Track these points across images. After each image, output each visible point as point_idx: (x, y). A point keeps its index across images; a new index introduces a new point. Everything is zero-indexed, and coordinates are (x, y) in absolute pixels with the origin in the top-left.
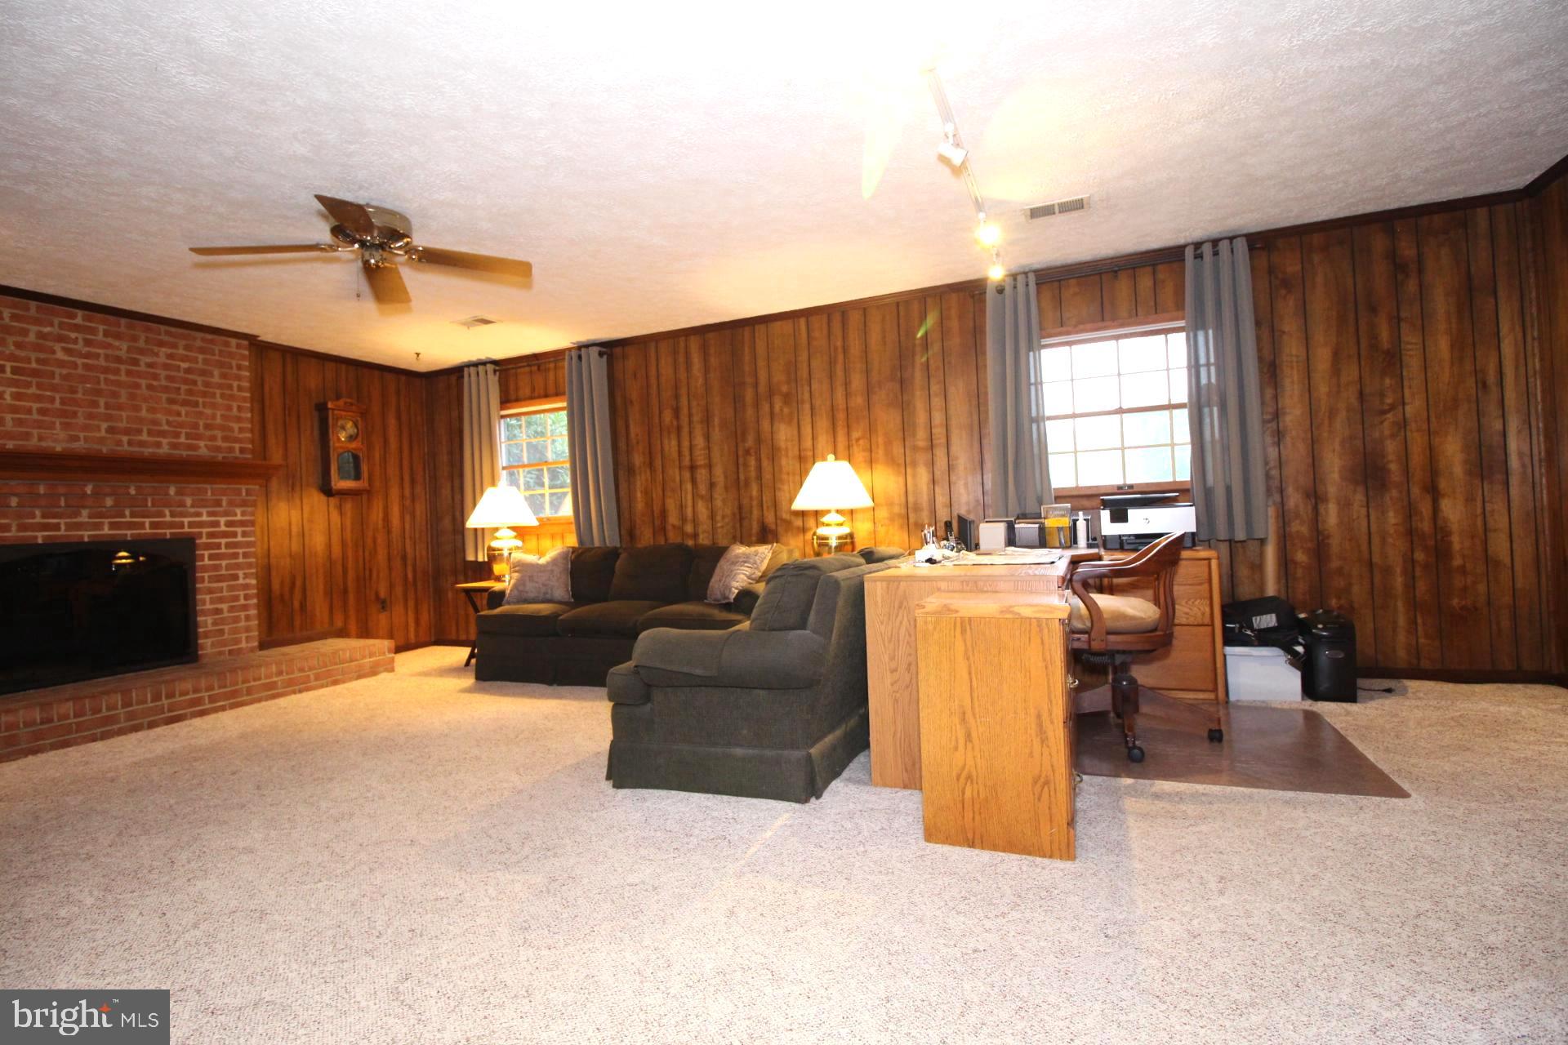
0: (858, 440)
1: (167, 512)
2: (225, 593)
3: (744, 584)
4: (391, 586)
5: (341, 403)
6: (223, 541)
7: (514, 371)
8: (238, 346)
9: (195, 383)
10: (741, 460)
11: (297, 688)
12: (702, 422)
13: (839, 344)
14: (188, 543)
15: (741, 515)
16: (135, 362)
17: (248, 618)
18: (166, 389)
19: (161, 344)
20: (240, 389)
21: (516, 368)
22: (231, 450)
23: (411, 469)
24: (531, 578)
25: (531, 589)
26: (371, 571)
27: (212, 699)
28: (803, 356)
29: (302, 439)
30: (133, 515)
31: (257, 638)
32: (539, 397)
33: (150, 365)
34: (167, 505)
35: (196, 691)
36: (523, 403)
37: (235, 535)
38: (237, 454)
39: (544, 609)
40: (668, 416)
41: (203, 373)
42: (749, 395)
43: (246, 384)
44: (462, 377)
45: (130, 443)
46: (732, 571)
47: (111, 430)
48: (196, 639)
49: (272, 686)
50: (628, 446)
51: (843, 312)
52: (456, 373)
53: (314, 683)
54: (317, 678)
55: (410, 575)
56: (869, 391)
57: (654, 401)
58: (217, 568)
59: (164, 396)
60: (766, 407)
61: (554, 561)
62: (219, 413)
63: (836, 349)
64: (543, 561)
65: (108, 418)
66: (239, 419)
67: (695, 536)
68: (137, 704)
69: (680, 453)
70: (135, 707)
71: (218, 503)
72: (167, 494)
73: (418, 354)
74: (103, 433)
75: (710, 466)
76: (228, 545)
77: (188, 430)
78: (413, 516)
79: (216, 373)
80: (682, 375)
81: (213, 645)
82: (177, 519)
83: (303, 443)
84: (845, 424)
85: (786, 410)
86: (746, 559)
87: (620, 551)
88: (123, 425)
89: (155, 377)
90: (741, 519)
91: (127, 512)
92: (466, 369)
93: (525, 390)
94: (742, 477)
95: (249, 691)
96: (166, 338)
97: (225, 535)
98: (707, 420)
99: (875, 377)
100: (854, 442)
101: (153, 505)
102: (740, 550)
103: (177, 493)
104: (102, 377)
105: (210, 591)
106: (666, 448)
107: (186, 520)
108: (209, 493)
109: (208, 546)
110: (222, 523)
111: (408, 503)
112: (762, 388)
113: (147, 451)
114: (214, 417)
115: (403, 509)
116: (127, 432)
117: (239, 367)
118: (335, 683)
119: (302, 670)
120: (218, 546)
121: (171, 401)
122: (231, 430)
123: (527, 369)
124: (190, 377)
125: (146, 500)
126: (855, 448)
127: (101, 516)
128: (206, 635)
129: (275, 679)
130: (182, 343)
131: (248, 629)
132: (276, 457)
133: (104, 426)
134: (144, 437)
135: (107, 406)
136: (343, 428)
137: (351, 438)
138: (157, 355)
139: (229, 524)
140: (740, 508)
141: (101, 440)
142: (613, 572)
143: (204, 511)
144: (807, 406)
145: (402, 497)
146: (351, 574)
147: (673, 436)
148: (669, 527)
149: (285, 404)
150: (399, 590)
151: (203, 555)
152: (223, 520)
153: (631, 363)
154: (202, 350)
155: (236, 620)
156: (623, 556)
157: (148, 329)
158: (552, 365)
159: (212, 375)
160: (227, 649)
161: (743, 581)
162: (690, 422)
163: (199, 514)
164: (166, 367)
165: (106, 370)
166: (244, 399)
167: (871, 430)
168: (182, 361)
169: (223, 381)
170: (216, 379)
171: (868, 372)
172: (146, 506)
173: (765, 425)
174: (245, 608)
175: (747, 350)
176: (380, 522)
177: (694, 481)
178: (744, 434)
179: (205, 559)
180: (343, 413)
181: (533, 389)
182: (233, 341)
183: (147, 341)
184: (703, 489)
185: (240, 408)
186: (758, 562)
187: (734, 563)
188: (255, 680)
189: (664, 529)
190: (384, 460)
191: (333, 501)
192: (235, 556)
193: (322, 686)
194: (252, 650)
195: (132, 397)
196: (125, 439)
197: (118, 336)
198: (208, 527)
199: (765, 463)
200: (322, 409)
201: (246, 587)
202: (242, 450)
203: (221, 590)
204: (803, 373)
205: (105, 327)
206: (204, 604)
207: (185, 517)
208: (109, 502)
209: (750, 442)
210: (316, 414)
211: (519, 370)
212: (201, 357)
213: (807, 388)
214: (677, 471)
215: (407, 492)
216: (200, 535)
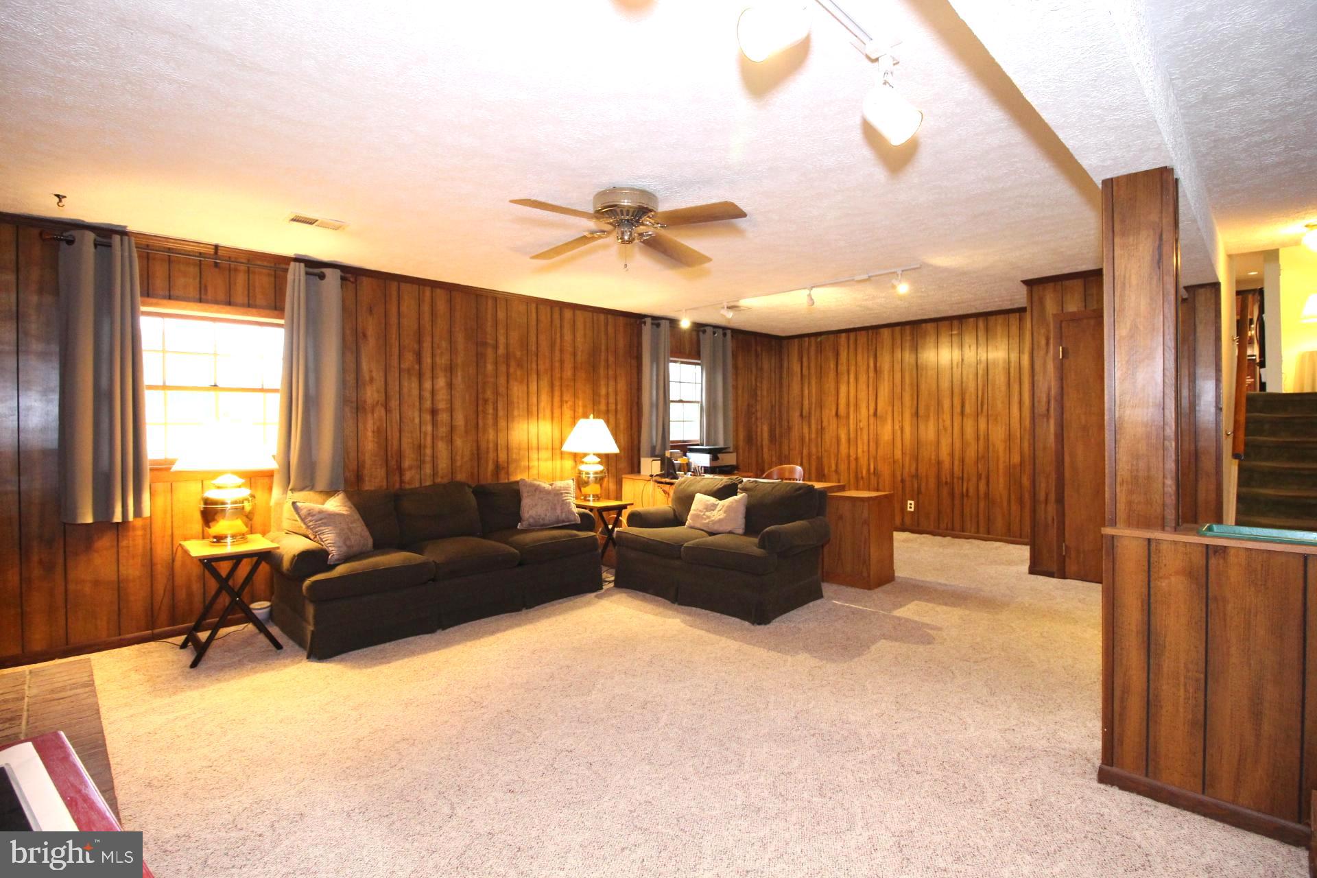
10: (480, 408)
12: (445, 370)
15: (478, 456)
40: (409, 360)
42: (490, 354)
51: (561, 308)
56: (575, 369)
57: (394, 341)
60: (503, 368)
63: (556, 331)
67: (433, 475)
69: (421, 397)
75: (451, 410)
84: (560, 389)
85: (519, 373)
90: (479, 459)
94: (481, 423)
98: (450, 370)
100: (565, 403)
106: (405, 390)
112: (501, 351)
140: (478, 448)
144: (534, 371)
147: (415, 380)
148: (405, 468)
162: (433, 368)
167: (576, 395)
171: (575, 354)
173: (502, 382)
175: (490, 315)
177: (434, 423)
178: (484, 387)
184: (443, 431)
189: (400, 470)
199: (501, 412)
204: (533, 346)
209: (489, 393)
213: (534, 358)
214: (417, 414)
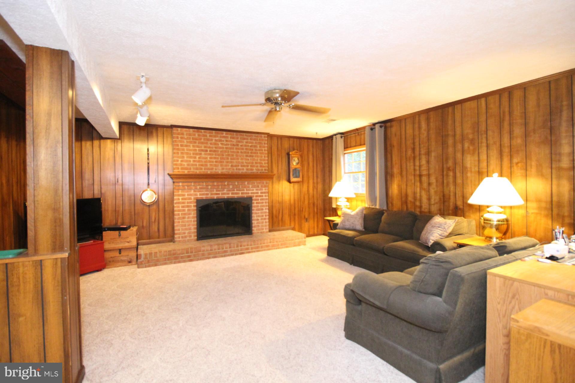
0: (517, 164)
1: (245, 189)
2: (260, 214)
3: (437, 238)
4: (309, 214)
5: (294, 152)
6: (260, 198)
7: (349, 136)
8: (264, 137)
9: (253, 150)
10: (445, 173)
11: (275, 247)
12: (425, 154)
13: (507, 110)
14: (250, 199)
15: (444, 199)
16: (238, 145)
17: (266, 222)
18: (245, 152)
19: (244, 139)
20: (265, 150)
21: (350, 135)
22: (262, 170)
23: (317, 172)
24: (348, 220)
25: (347, 224)
26: (303, 208)
27: (252, 248)
28: (483, 118)
29: (283, 165)
30: (237, 190)
31: (268, 229)
32: (358, 146)
33: (241, 146)
34: (245, 187)
35: (248, 245)
36: (352, 148)
37: (262, 196)
38: (264, 171)
39: (350, 233)
40: (410, 152)
41: (255, 146)
42: (450, 141)
43: (266, 149)
44: (333, 139)
45: (236, 169)
46: (431, 231)
47: (232, 166)
48: (252, 227)
49: (268, 246)
50: (391, 165)
51: (510, 92)
52: (331, 138)
53: (280, 246)
54: (282, 245)
55: (316, 210)
56: (526, 135)
57: (403, 145)
58: (258, 206)
59: (245, 155)
60: (459, 146)
61: (357, 214)
62: (259, 158)
63: (504, 112)
64: (352, 213)
65: (231, 162)
66: (264, 160)
67: (421, 207)
68: (233, 248)
69: (414, 170)
70: (232, 249)
71: (258, 187)
72: (245, 184)
73: (317, 133)
74: (230, 167)
75: (429, 174)
76: (261, 200)
77: (251, 165)
78: (317, 189)
79: (258, 146)
80: (417, 133)
81: (257, 230)
82: (248, 192)
83: (283, 166)
84: (509, 154)
85: (471, 148)
86: (440, 226)
87: (384, 212)
88: (234, 164)
89: (243, 149)
90: (444, 202)
91: (235, 189)
92: (334, 137)
93: (353, 144)
94: (445, 181)
95: (262, 247)
96: (245, 137)
97: (260, 196)
98: (428, 153)
99: (531, 127)
100: (515, 165)
101: (242, 187)
102: (438, 219)
103: (248, 184)
104: (230, 150)
105: (256, 213)
106: (408, 167)
107: (250, 192)
108: (256, 183)
109: (256, 200)
110: (259, 193)
111: (315, 185)
112: (458, 137)
113: (240, 172)
114: (257, 160)
115: (314, 187)
116: (236, 166)
117: (265, 143)
118: (287, 247)
119: (277, 242)
120: (258, 200)
121: (247, 156)
122: (262, 163)
123: (354, 135)
124: (251, 148)
125: (240, 186)
126: (515, 167)
127: (229, 191)
128: (255, 227)
129: (269, 244)
130: (249, 138)
131: (266, 226)
132: (275, 172)
133: (230, 165)
134: (240, 167)
135: (231, 159)
136: (294, 160)
137: (298, 164)
138: (243, 142)
139: (261, 193)
140: (444, 196)
141: (229, 169)
142: (381, 221)
143: (255, 189)
144: (484, 144)
145: (314, 183)
146: (297, 210)
147: (412, 161)
148: (409, 202)
149: (278, 154)
150: (312, 215)
151: (254, 202)
152: (259, 192)
153: (394, 130)
154: (255, 140)
155: (263, 223)
156: (385, 214)
157: (241, 135)
158: (363, 132)
159: (257, 147)
160: (260, 231)
161: (437, 237)
162: (420, 154)
163: (253, 190)
164: (245, 146)
165: (231, 148)
166: (266, 154)
167: (527, 157)
168: (250, 143)
169: (260, 148)
170: (258, 148)
171: (526, 124)
172: (240, 188)
173: (459, 155)
174: (265, 219)
175: (450, 118)
176: (306, 192)
177: (421, 182)
178: (447, 159)
179: (254, 204)
180: (295, 155)
181: (356, 142)
182: (263, 135)
183: (241, 138)
184: (425, 185)
185: (264, 157)
186: (446, 228)
187: (433, 227)
188: (263, 244)
189: (406, 203)
190: (308, 171)
191: (292, 184)
192: (263, 203)
193: (283, 248)
194: (267, 232)
195: (237, 156)
196: (235, 168)
197: (233, 138)
198: (256, 194)
199: (458, 174)
200: (288, 154)
201: (266, 212)
202: (265, 170)
203: (259, 213)
204: (483, 127)
205: (230, 136)
206: (254, 217)
207: (250, 191)
208: (231, 187)
209: (450, 163)
210: (287, 156)
211: (351, 135)
212: (254, 142)
213: (485, 136)
214: (413, 177)
215: (315, 181)
216: (253, 196)
